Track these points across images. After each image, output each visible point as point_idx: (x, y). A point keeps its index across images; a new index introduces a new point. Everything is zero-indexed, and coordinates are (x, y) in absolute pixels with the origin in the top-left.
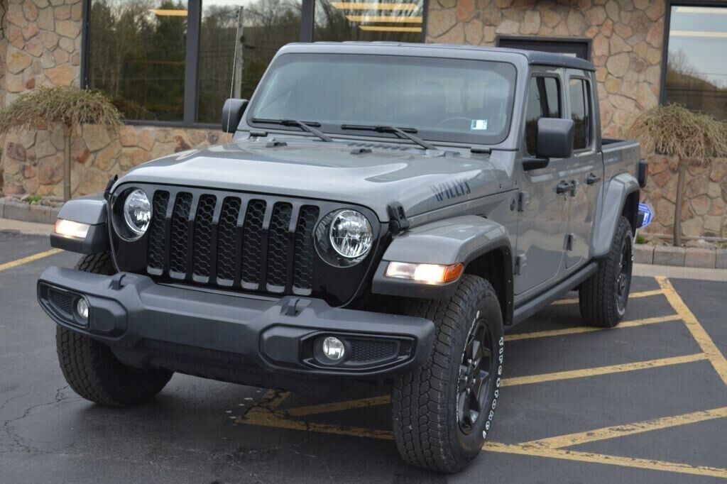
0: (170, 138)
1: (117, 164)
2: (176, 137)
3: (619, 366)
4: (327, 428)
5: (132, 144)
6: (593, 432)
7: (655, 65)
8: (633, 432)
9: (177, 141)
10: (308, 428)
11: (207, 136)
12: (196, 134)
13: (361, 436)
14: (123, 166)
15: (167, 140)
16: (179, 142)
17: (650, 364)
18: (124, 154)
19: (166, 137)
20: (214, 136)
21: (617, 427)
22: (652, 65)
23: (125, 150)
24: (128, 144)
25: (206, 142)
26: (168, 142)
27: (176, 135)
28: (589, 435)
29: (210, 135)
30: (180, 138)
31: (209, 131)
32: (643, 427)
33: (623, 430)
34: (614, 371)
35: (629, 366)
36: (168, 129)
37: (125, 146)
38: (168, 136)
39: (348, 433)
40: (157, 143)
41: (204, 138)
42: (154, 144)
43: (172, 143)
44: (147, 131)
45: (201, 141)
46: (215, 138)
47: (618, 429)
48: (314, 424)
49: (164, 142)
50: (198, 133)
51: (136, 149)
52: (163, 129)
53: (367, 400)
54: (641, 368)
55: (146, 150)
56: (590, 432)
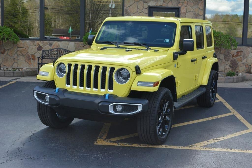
0: (35, 44)
1: (16, 54)
2: (37, 44)
3: (208, 118)
4: (125, 144)
5: (21, 47)
6: (209, 141)
7: (202, 15)
8: (220, 140)
9: (37, 45)
10: (119, 145)
11: (48, 43)
12: (44, 43)
13: (137, 146)
14: (18, 55)
15: (34, 45)
16: (38, 46)
17: (217, 117)
18: (18, 50)
19: (33, 44)
20: (51, 43)
21: (215, 139)
22: (200, 15)
23: (19, 49)
24: (19, 47)
25: (48, 45)
26: (34, 46)
27: (37, 43)
28: (208, 142)
29: (49, 43)
30: (38, 44)
31: (49, 41)
32: (223, 138)
33: (217, 140)
34: (207, 120)
35: (211, 118)
36: (34, 41)
37: (19, 48)
38: (34, 44)
39: (132, 146)
40: (30, 46)
41: (47, 44)
42: (29, 47)
43: (36, 46)
44: (27, 42)
45: (46, 45)
46: (51, 44)
47: (216, 139)
48: (120, 143)
49: (33, 46)
50: (45, 42)
51: (23, 48)
52: (32, 41)
53: (134, 134)
54: (215, 118)
55: (26, 49)
56: (208, 141)
